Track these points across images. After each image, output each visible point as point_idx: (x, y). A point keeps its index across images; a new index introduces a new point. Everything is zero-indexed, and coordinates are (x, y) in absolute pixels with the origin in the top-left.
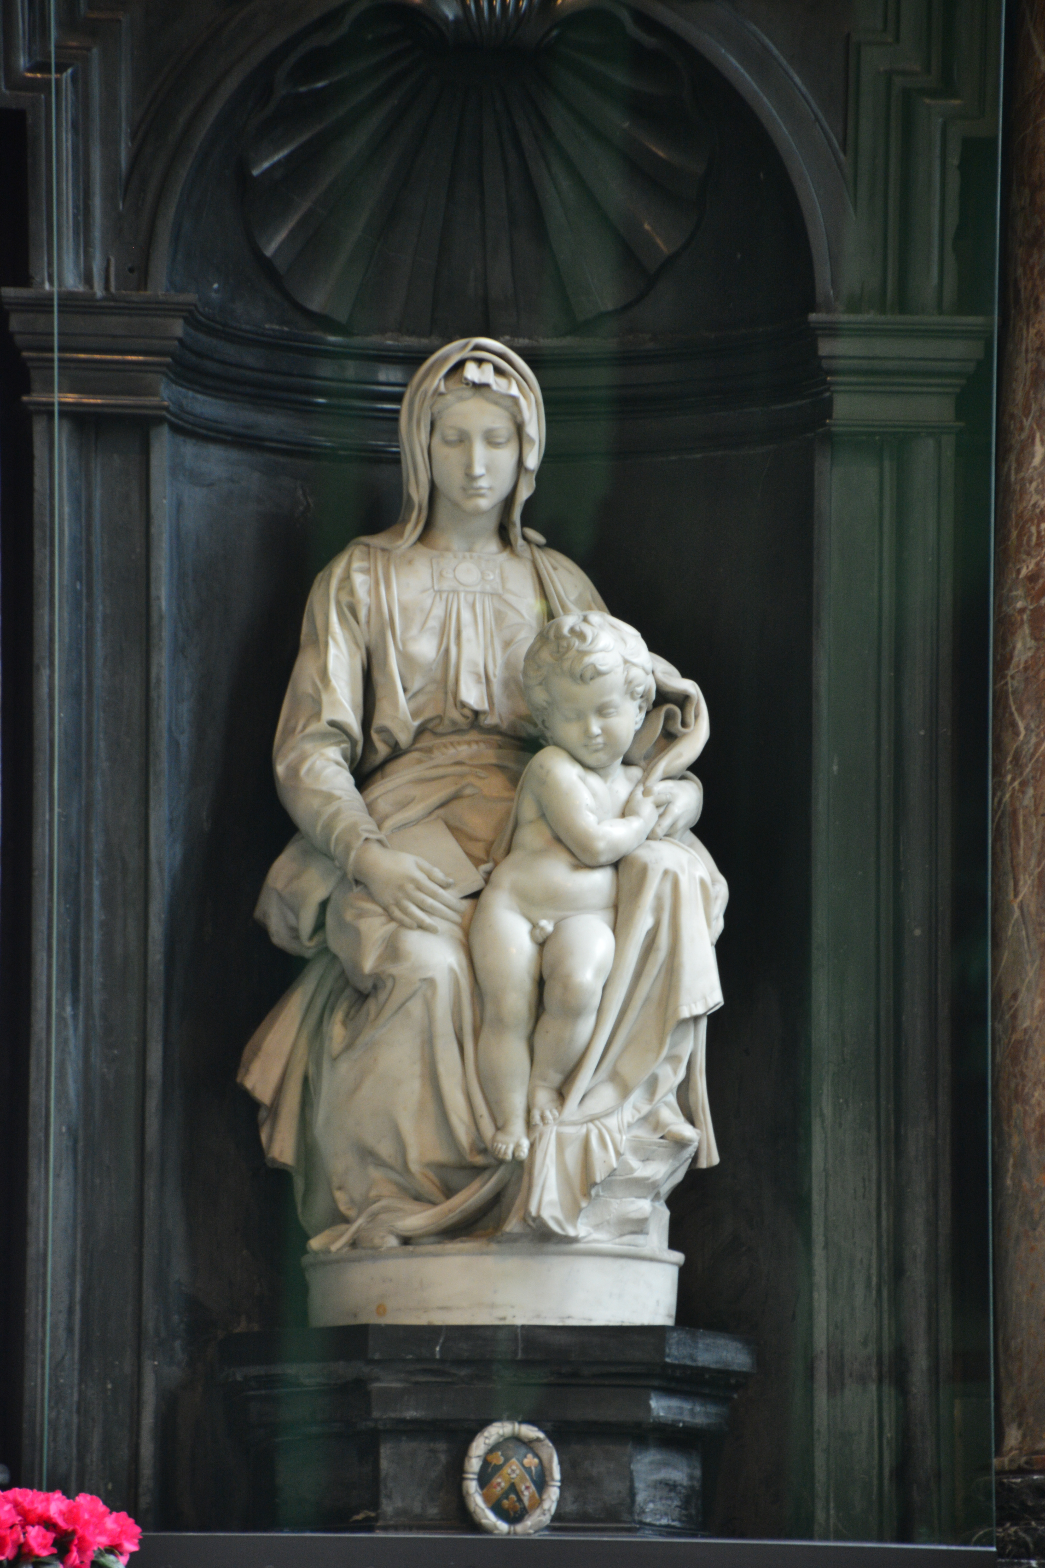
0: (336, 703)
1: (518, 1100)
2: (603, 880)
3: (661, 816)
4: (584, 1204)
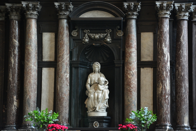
0: (89, 82)
1: (96, 104)
2: (101, 91)
3: (105, 88)
4: (99, 109)
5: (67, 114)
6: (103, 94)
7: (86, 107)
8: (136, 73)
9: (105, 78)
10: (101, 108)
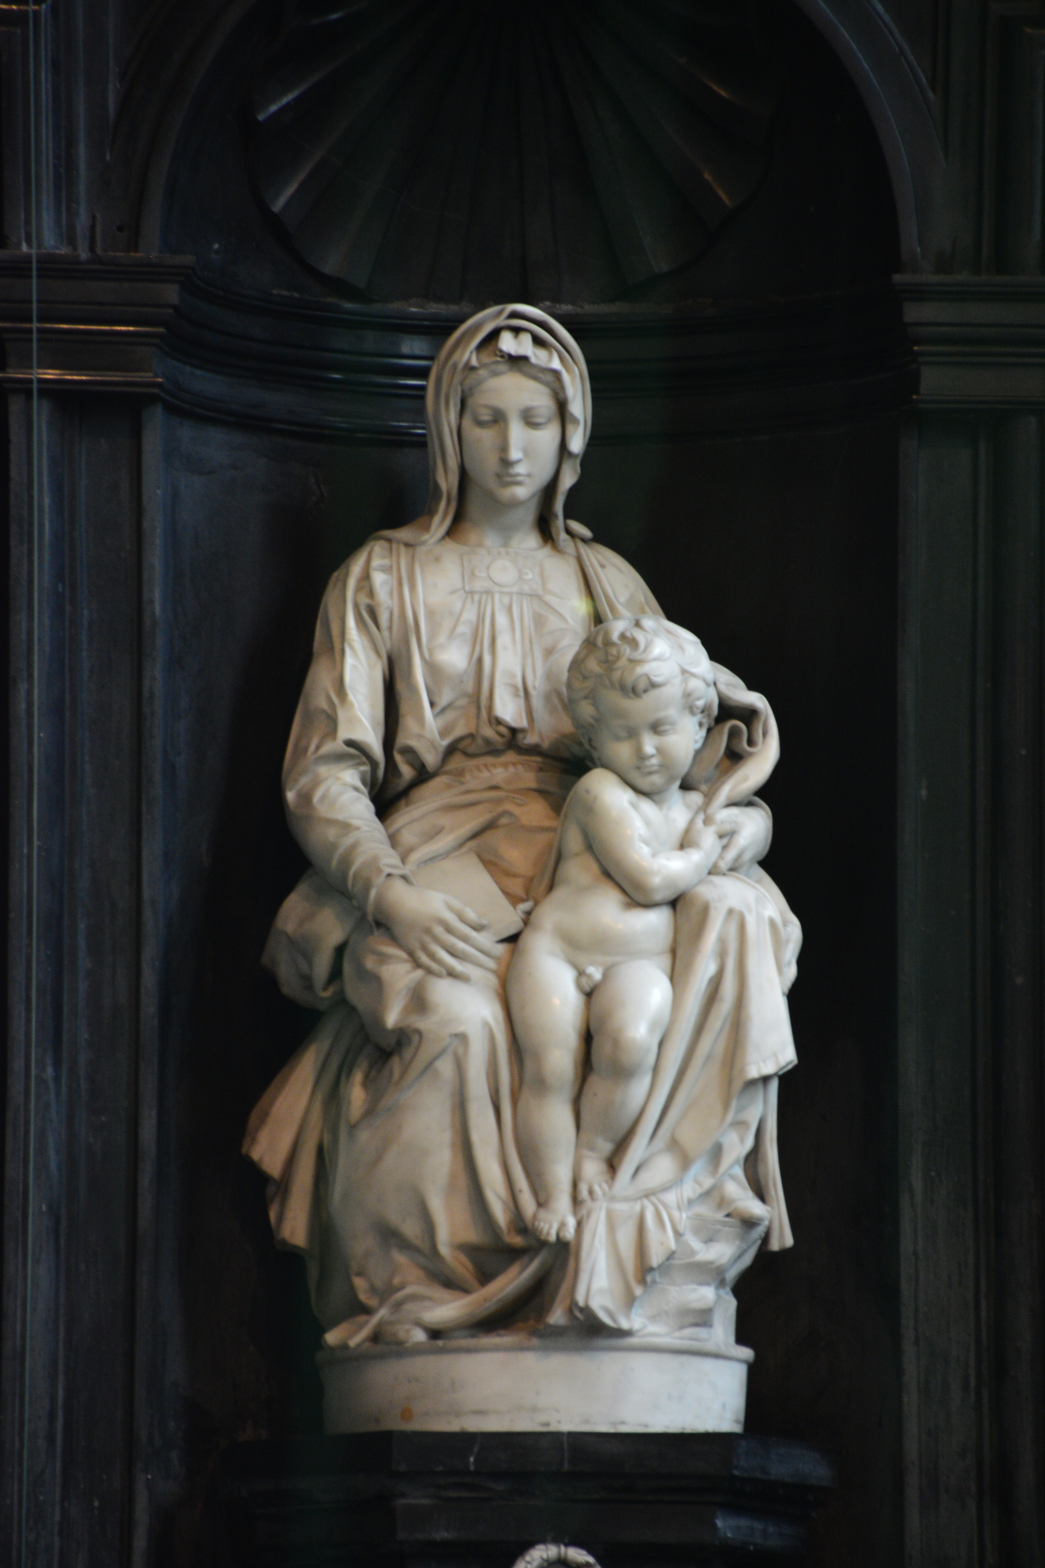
0: (353, 721)
1: (562, 1172)
2: (660, 920)
3: (725, 848)
4: (638, 1291)
6: (705, 967)
10: (671, 1255)
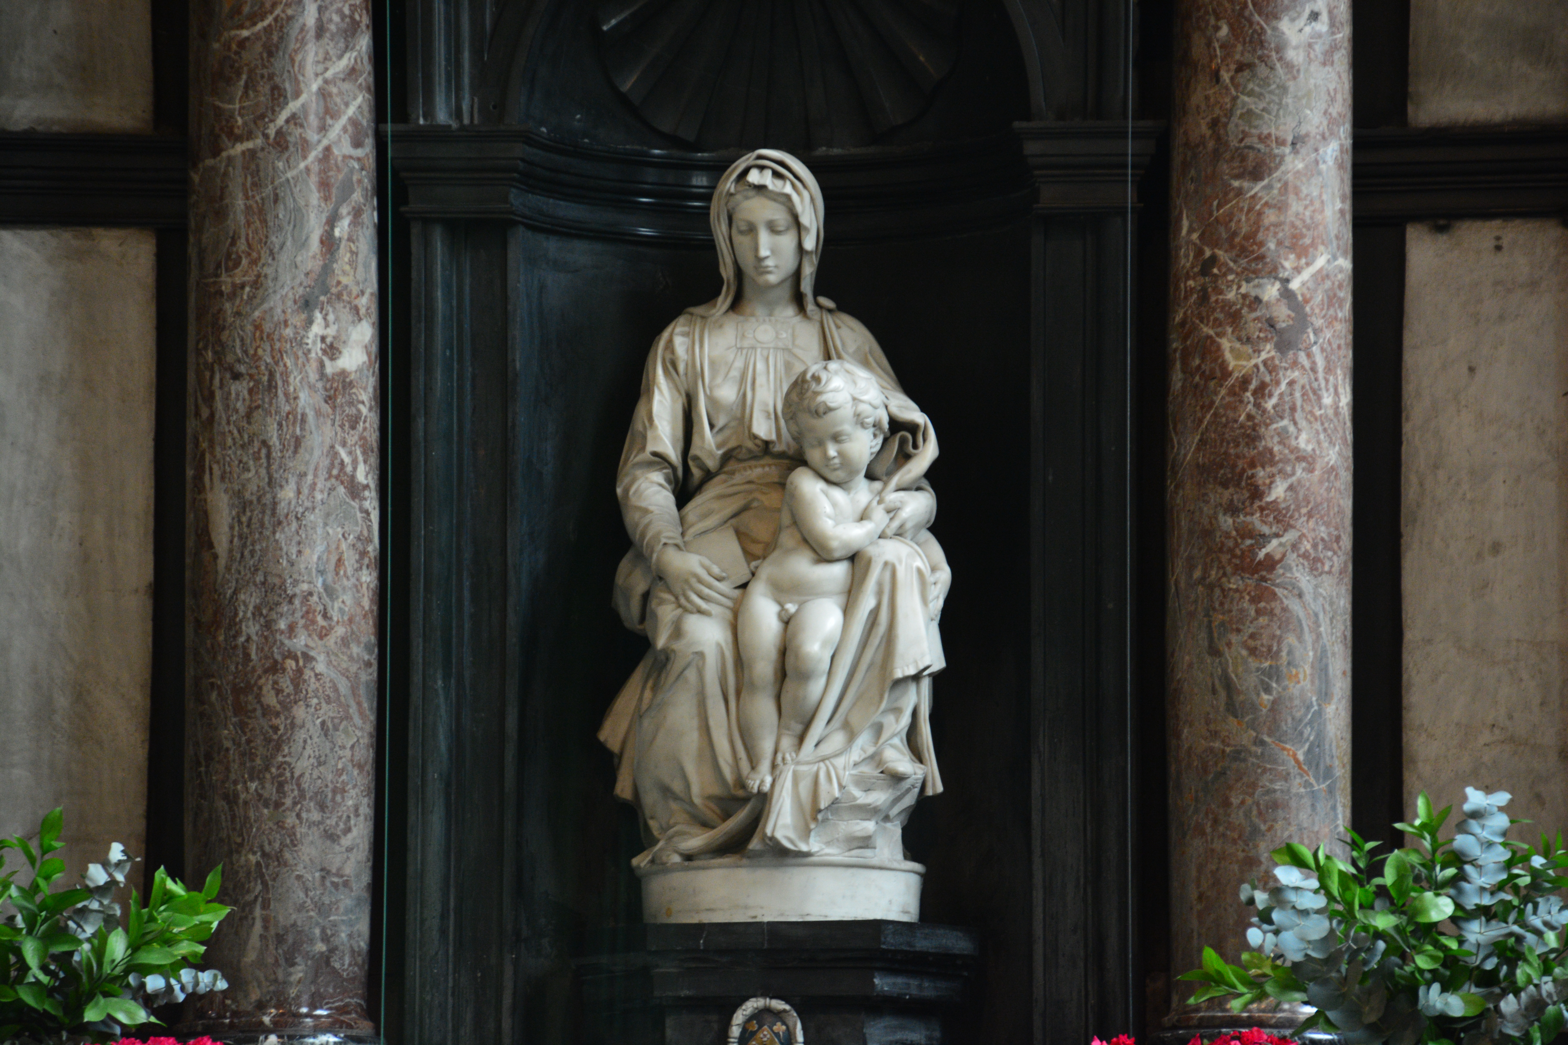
0: (657, 438)
1: (767, 746)
2: (839, 571)
3: (891, 519)
4: (813, 826)
5: (346, 901)
6: (867, 602)
7: (623, 789)
8: (1332, 299)
9: (890, 382)
10: (835, 801)
